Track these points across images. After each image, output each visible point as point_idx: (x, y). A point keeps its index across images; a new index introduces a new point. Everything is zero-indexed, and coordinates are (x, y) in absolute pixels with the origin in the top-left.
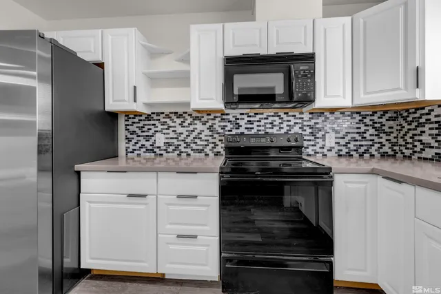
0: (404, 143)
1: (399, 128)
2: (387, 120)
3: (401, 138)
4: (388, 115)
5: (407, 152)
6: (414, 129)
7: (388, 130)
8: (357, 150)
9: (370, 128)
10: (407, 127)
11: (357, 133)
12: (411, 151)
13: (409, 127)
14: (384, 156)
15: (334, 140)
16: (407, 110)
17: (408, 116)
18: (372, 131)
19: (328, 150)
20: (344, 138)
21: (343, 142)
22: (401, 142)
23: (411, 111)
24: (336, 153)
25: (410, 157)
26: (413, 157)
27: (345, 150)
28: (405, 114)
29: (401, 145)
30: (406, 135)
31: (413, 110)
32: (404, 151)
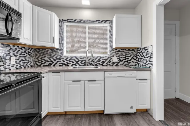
0: (38, 61)
1: (35, 55)
2: (32, 52)
3: (36, 59)
4: (33, 50)
5: (39, 64)
6: (42, 56)
7: (33, 56)
8: (23, 65)
9: (28, 55)
10: (39, 55)
11: (24, 57)
12: (41, 64)
13: (40, 55)
14: (31, 66)
15: (15, 61)
16: (39, 49)
17: (40, 51)
18: (28, 56)
19: (12, 66)
20: (19, 59)
21: (18, 61)
22: (36, 60)
23: (40, 49)
24: (15, 67)
25: (40, 66)
26: (42, 66)
27: (19, 66)
28: (39, 50)
29: (36, 62)
30: (39, 58)
31: (42, 49)
32: (38, 64)
